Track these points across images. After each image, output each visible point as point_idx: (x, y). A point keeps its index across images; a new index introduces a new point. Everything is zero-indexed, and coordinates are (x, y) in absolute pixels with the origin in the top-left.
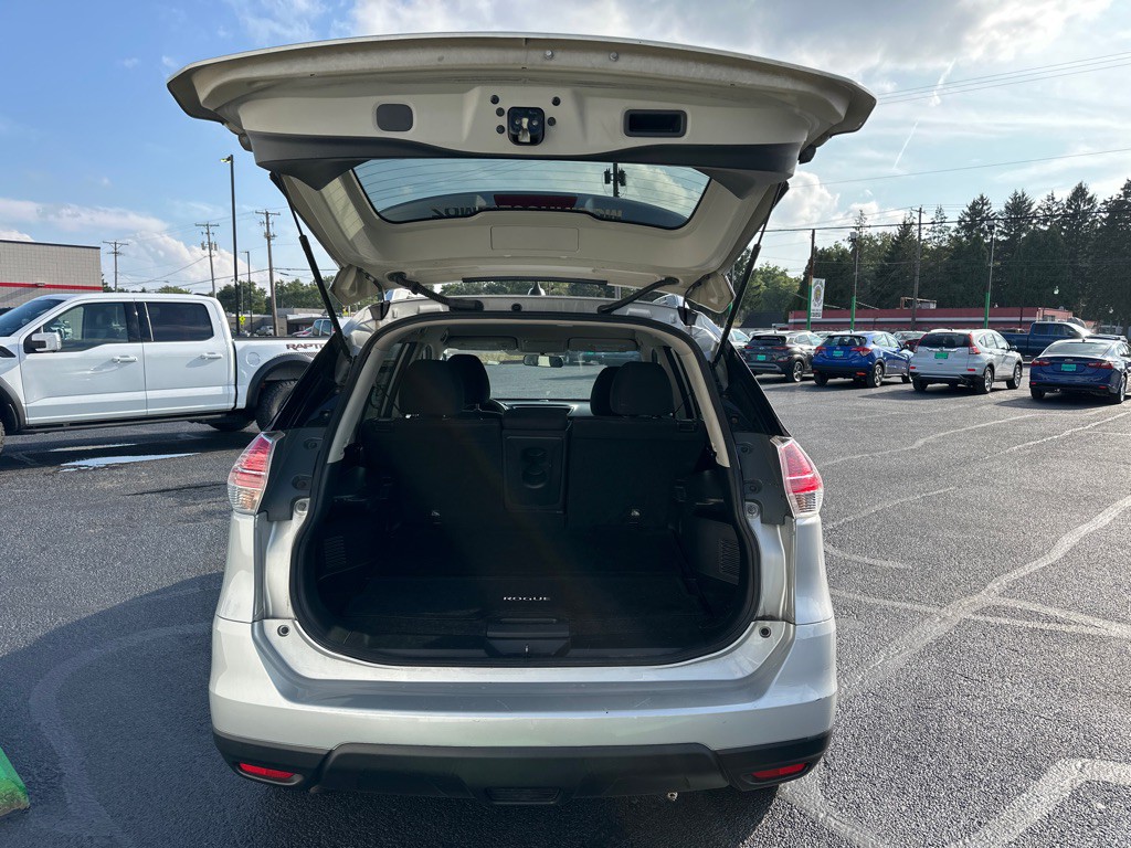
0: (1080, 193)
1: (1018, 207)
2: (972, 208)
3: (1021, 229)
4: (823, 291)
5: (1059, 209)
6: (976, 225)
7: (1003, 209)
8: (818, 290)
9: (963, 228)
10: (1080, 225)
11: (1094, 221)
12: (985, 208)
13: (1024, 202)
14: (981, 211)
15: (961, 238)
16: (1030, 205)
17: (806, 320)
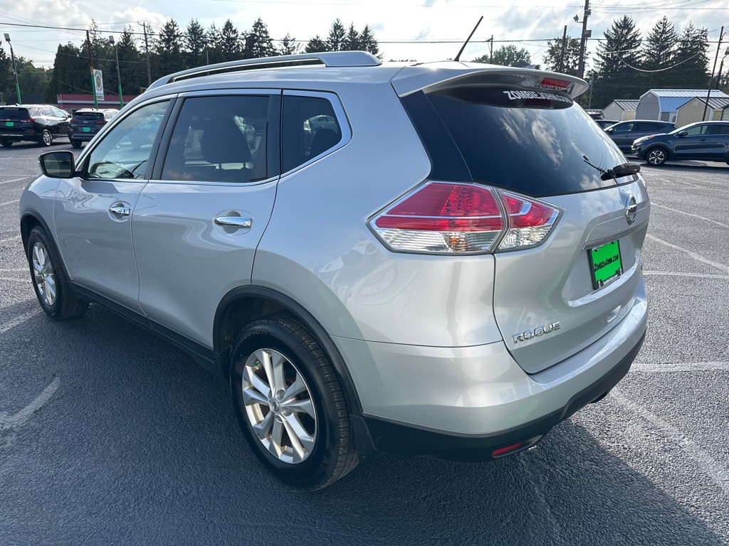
0: (228, 26)
1: (195, 31)
2: (167, 27)
3: (198, 46)
4: (101, 79)
5: (218, 35)
6: (171, 40)
7: (187, 31)
8: (98, 78)
9: (163, 41)
10: (231, 46)
11: (238, 46)
12: (175, 28)
13: (198, 28)
14: (173, 31)
15: (162, 48)
16: (202, 30)
17: (93, 102)
